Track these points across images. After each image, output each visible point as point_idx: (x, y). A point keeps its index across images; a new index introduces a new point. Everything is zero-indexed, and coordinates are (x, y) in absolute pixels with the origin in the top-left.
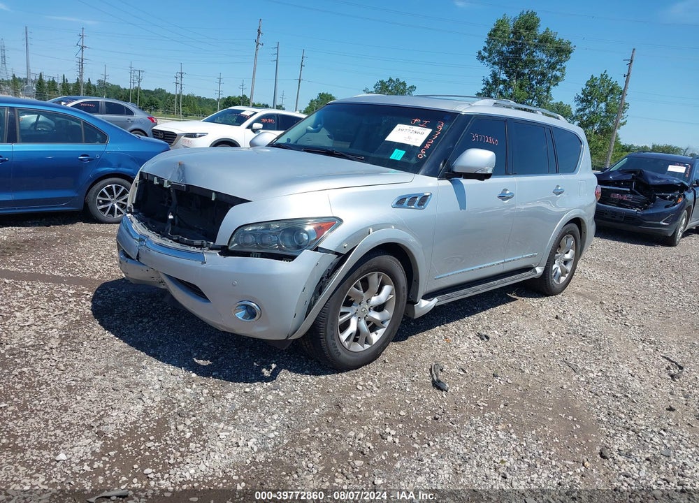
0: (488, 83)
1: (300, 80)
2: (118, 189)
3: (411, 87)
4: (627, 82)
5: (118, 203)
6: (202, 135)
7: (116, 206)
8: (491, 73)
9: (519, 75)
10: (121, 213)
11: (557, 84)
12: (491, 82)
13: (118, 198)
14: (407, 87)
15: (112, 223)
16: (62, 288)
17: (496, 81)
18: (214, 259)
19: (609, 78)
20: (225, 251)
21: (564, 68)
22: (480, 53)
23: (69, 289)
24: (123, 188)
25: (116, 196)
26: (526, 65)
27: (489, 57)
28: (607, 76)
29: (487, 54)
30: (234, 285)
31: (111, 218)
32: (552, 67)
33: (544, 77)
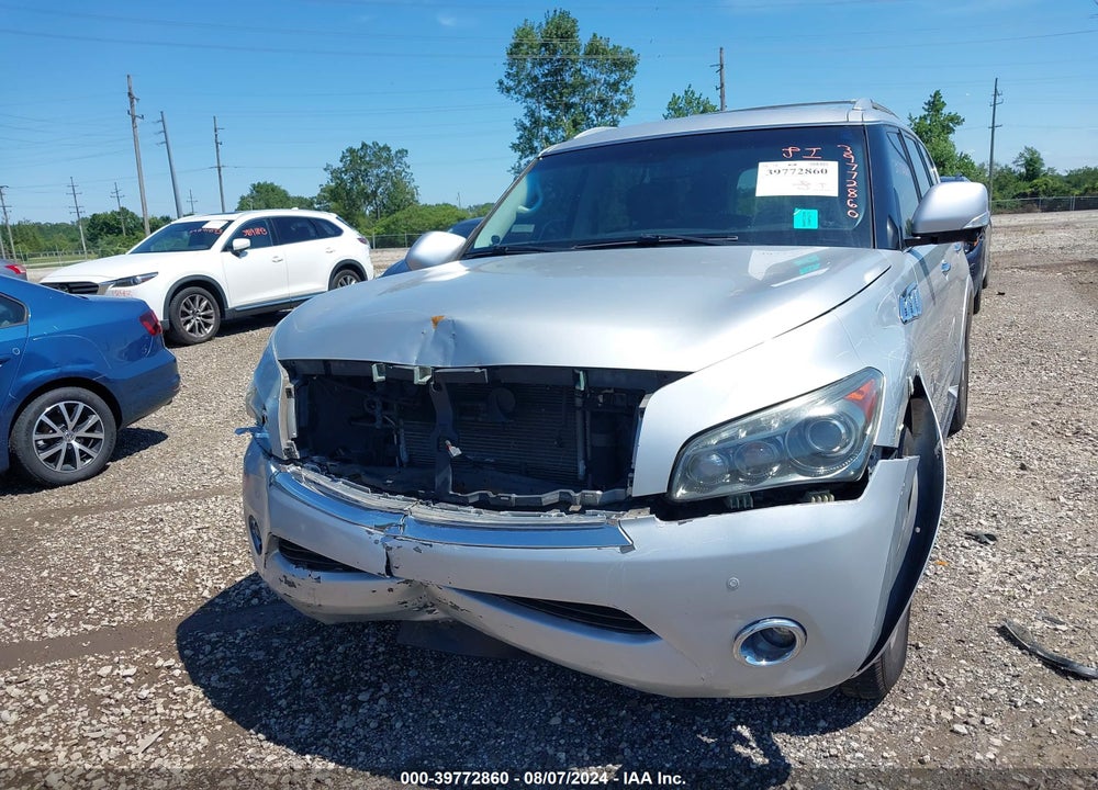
0: (525, 128)
1: (219, 168)
2: (71, 409)
3: (400, 152)
4: (722, 97)
5: (78, 438)
6: (147, 277)
7: (77, 445)
8: (526, 111)
9: (569, 106)
10: (89, 457)
11: (625, 114)
12: (528, 124)
13: (75, 428)
14: (393, 152)
15: (76, 482)
16: (95, 667)
17: (536, 122)
18: (651, 536)
19: (697, 96)
20: (666, 508)
21: (630, 88)
22: (501, 83)
23: (116, 666)
24: (81, 406)
25: (71, 425)
26: (574, 89)
27: (517, 86)
28: (693, 93)
29: (512, 84)
30: (733, 589)
31: (71, 473)
32: (614, 87)
33: (605, 106)
